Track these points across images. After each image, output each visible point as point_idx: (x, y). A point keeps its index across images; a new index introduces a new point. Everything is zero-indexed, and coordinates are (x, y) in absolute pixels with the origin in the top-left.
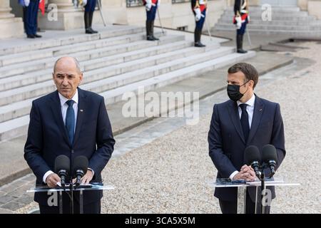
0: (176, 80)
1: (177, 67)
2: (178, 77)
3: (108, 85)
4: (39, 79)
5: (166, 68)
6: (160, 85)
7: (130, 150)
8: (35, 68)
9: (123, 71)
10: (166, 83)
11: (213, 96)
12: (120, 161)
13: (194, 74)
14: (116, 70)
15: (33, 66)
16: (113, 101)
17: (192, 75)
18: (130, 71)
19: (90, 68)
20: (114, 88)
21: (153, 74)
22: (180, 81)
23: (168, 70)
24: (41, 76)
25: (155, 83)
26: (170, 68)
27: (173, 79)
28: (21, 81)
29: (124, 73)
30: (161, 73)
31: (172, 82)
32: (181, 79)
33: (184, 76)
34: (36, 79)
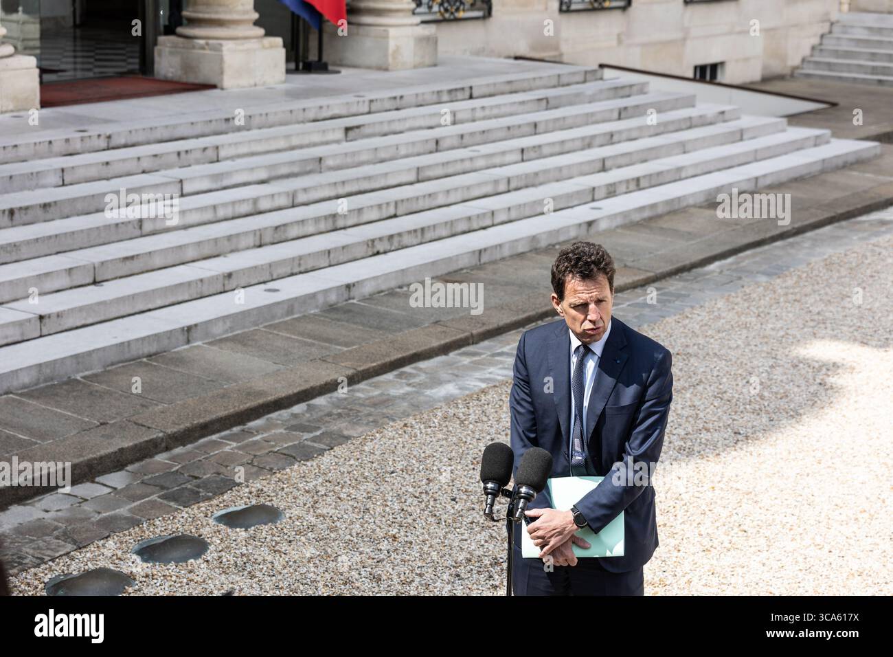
0: (646, 214)
1: (657, 180)
2: (653, 206)
3: (469, 218)
4: (301, 198)
5: (628, 181)
6: (603, 225)
7: (483, 385)
8: (296, 169)
9: (513, 185)
10: (619, 221)
11: (730, 260)
12: (452, 411)
13: (701, 199)
14: (496, 182)
15: (292, 163)
16: (474, 261)
17: (691, 201)
18: (533, 186)
19: (430, 173)
20: (484, 228)
21: (592, 195)
22: (660, 216)
23: (632, 186)
24: (305, 190)
25: (590, 218)
26: (638, 180)
27: (642, 209)
28: (255, 201)
29: (517, 189)
30: (612, 191)
31: (636, 217)
32: (660, 210)
33: (668, 202)
34: (294, 195)
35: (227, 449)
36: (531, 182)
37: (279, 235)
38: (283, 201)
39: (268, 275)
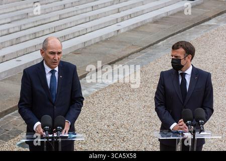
0: (135, 26)
1: (136, 14)
2: (137, 24)
3: (79, 31)
4: (23, 28)
5: (127, 16)
6: (122, 31)
7: (96, 90)
8: (20, 18)
9: (91, 19)
10: (127, 30)
11: (165, 41)
12: (89, 100)
13: (151, 20)
14: (86, 18)
15: (18, 16)
16: (83, 46)
17: (148, 21)
18: (97, 19)
19: (64, 16)
20: (84, 34)
21: (117, 21)
22: (139, 27)
23: (129, 17)
24: (24, 25)
25: (118, 29)
26: (130, 15)
27: (133, 25)
28: (8, 30)
29: (92, 20)
30: (123, 19)
31: (132, 28)
32: (139, 25)
33: (141, 22)
34: (20, 27)
35: (15, 119)
36: (96, 17)
37: (18, 41)
38: (17, 29)
39: (16, 56)
